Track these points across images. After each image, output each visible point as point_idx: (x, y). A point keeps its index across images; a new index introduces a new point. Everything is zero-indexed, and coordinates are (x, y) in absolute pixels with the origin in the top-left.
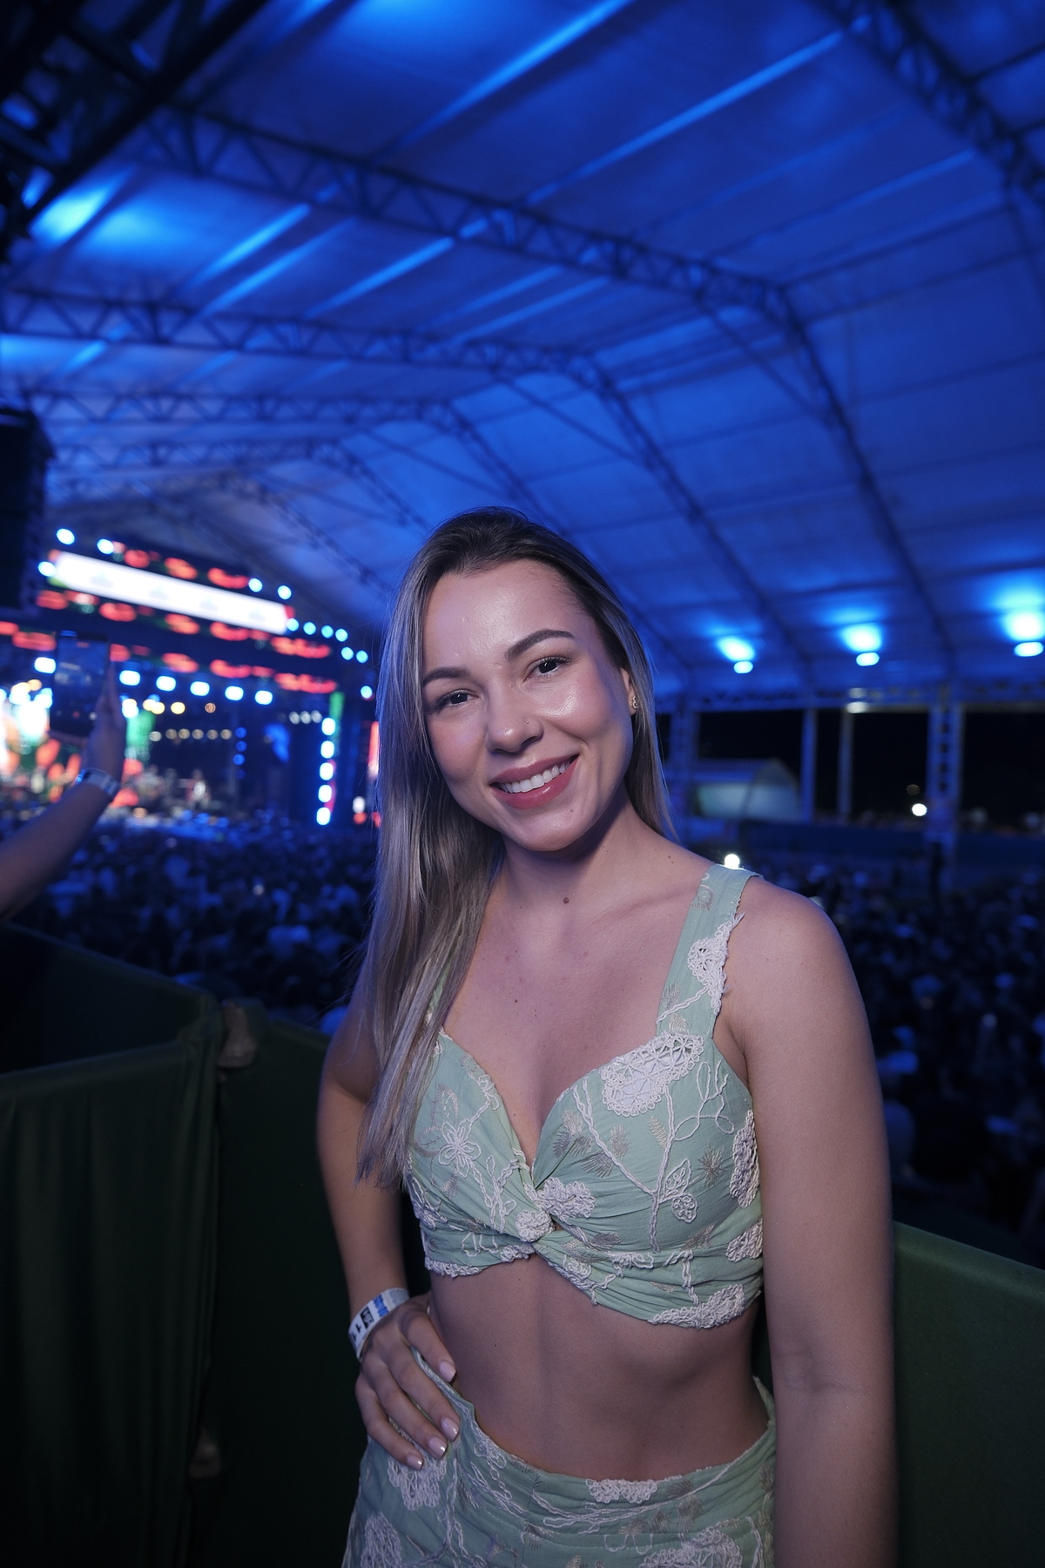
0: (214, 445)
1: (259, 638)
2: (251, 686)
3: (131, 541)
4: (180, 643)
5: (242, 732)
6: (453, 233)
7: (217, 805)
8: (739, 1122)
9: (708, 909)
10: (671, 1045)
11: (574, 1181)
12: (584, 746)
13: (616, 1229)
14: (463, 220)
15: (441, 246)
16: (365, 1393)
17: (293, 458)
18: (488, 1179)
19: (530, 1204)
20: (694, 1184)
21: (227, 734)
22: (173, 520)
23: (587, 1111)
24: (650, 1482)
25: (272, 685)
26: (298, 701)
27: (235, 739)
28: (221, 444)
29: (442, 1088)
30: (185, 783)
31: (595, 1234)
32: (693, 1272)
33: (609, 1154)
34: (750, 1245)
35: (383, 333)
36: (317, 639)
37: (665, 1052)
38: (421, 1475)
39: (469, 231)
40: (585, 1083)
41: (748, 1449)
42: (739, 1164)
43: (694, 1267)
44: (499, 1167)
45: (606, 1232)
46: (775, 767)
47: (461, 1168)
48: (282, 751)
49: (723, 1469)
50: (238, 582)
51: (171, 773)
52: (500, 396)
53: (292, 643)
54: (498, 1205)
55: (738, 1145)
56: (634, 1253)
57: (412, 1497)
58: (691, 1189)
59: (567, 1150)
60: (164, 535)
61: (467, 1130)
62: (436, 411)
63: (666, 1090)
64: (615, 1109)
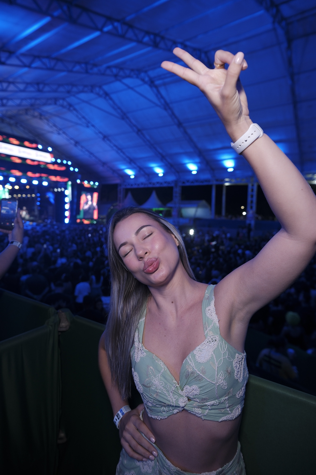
2: (40, 180)
4: (16, 166)
5: (38, 195)
6: (101, 30)
7: (31, 218)
8: (234, 357)
9: (208, 299)
10: (211, 340)
11: (193, 385)
13: (207, 396)
14: (104, 26)
15: (97, 34)
17: (50, 104)
18: (168, 391)
19: (182, 396)
20: (225, 378)
21: (33, 195)
25: (47, 180)
27: (37, 197)
28: (25, 99)
33: (201, 375)
34: (242, 393)
35: (79, 63)
36: (61, 164)
37: (210, 342)
39: (106, 29)
40: (190, 356)
42: (236, 370)
43: (229, 402)
44: (170, 387)
45: (204, 398)
46: (204, 202)
48: (52, 200)
50: (34, 145)
52: (117, 85)
53: (53, 166)
54: (172, 398)
55: (234, 364)
56: (213, 401)
58: (225, 380)
59: (189, 377)
61: (159, 378)
62: (97, 89)
63: (212, 353)
64: (200, 361)
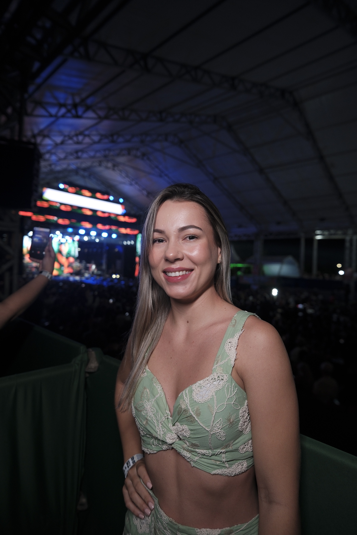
0: (97, 151)
1: (113, 216)
2: (110, 232)
3: (71, 184)
4: (86, 218)
7: (99, 272)
8: (242, 405)
9: (234, 327)
10: (216, 378)
11: (183, 424)
12: (196, 267)
13: (198, 442)
14: (179, 73)
16: (125, 491)
17: (123, 155)
18: (158, 421)
19: (170, 431)
20: (224, 427)
22: (84, 177)
23: (187, 401)
24: (218, 530)
26: (127, 237)
28: (99, 151)
29: (145, 388)
30: (88, 265)
31: (191, 443)
32: (226, 457)
33: (194, 416)
34: (248, 447)
35: (153, 112)
37: (215, 380)
38: (144, 521)
40: (187, 390)
41: (254, 517)
42: (242, 420)
43: (226, 455)
44: (161, 417)
45: (194, 443)
46: (290, 258)
47: (149, 416)
49: (245, 525)
50: (106, 197)
51: (84, 262)
53: (124, 218)
54: (160, 430)
55: (241, 413)
56: (205, 450)
57: (141, 529)
58: (223, 429)
59: (181, 414)
60: (81, 182)
61: (152, 403)
62: (172, 138)
63: (214, 394)
64: (196, 400)
